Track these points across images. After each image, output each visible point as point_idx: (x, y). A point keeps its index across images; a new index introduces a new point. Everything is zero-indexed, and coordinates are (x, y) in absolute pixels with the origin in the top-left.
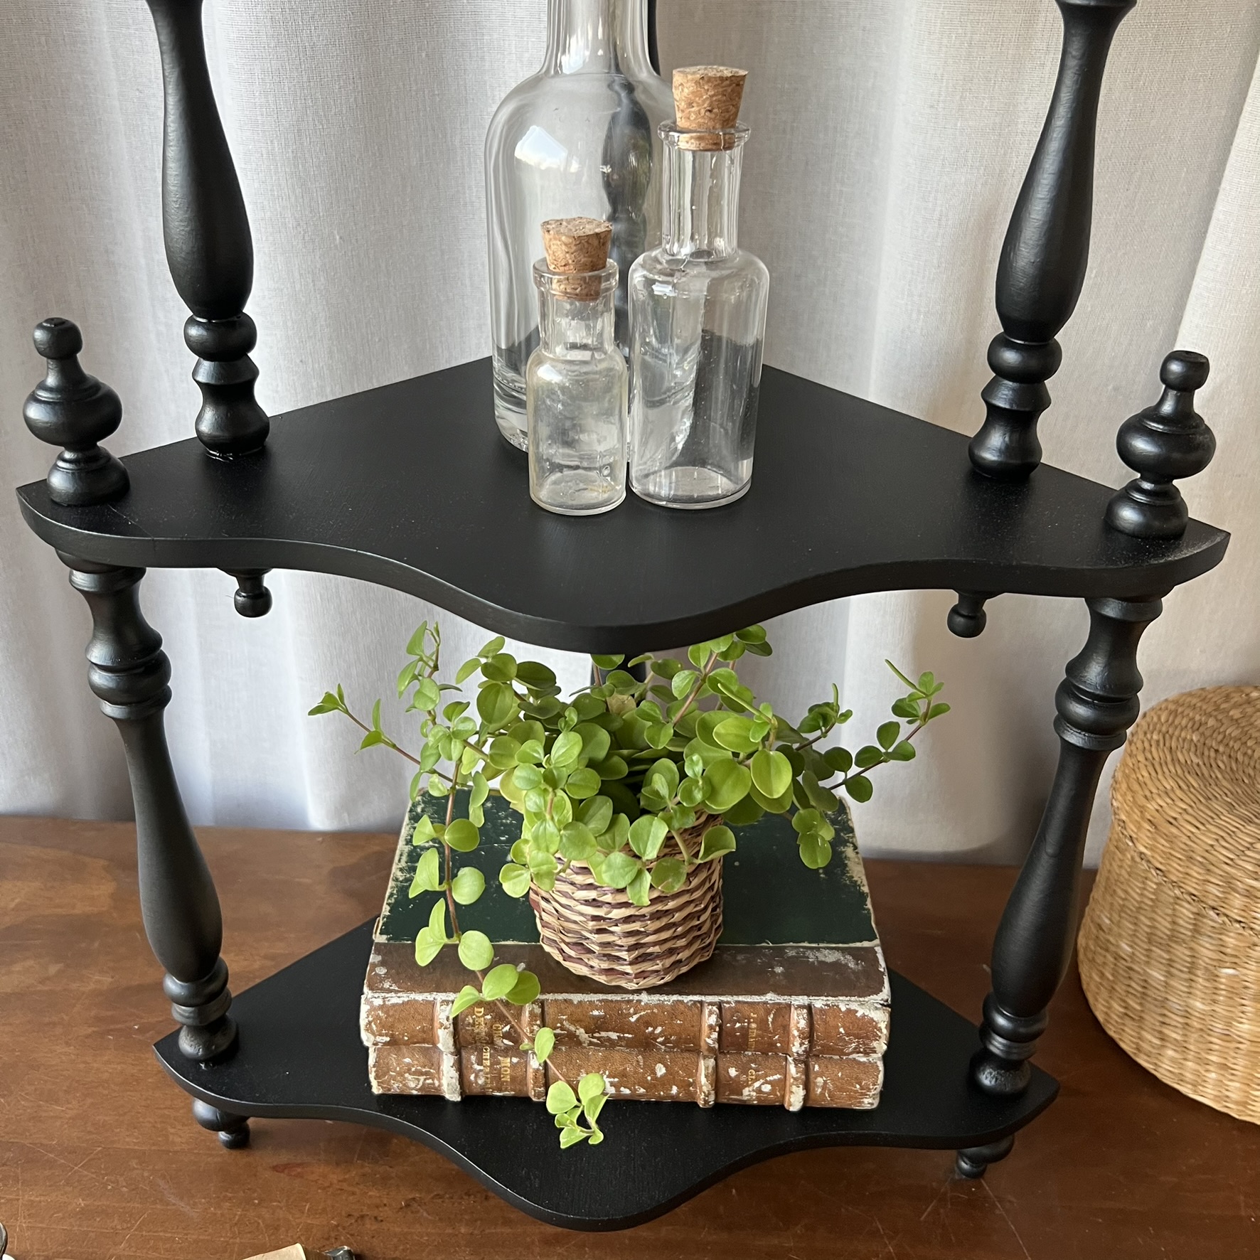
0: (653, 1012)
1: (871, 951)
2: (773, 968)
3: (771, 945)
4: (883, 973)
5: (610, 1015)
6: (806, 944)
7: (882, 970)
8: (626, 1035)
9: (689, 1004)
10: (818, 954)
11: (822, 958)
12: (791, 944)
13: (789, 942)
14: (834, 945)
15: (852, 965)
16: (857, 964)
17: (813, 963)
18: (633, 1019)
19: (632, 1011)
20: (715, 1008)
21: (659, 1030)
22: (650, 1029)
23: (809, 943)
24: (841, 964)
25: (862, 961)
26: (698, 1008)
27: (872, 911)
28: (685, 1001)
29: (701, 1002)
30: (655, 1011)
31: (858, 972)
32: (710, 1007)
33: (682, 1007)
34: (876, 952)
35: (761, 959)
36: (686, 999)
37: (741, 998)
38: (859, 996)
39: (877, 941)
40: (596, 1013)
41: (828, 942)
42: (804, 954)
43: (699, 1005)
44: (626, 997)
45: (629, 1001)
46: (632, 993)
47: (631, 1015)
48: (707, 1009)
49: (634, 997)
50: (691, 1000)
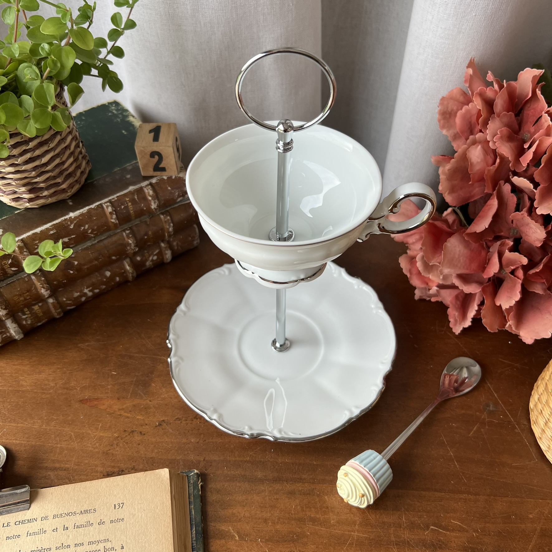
0: (80, 219)
2: (125, 177)
3: (119, 169)
5: (60, 230)
8: (72, 237)
9: (96, 207)
18: (72, 227)
19: (69, 223)
20: (108, 204)
21: (87, 226)
22: (82, 228)
26: (100, 207)
32: (106, 204)
33: (93, 210)
35: (118, 176)
40: (52, 232)
43: (100, 206)
44: (63, 218)
45: (66, 220)
46: (65, 215)
47: (70, 225)
48: (104, 206)
49: (67, 217)
50: (95, 206)
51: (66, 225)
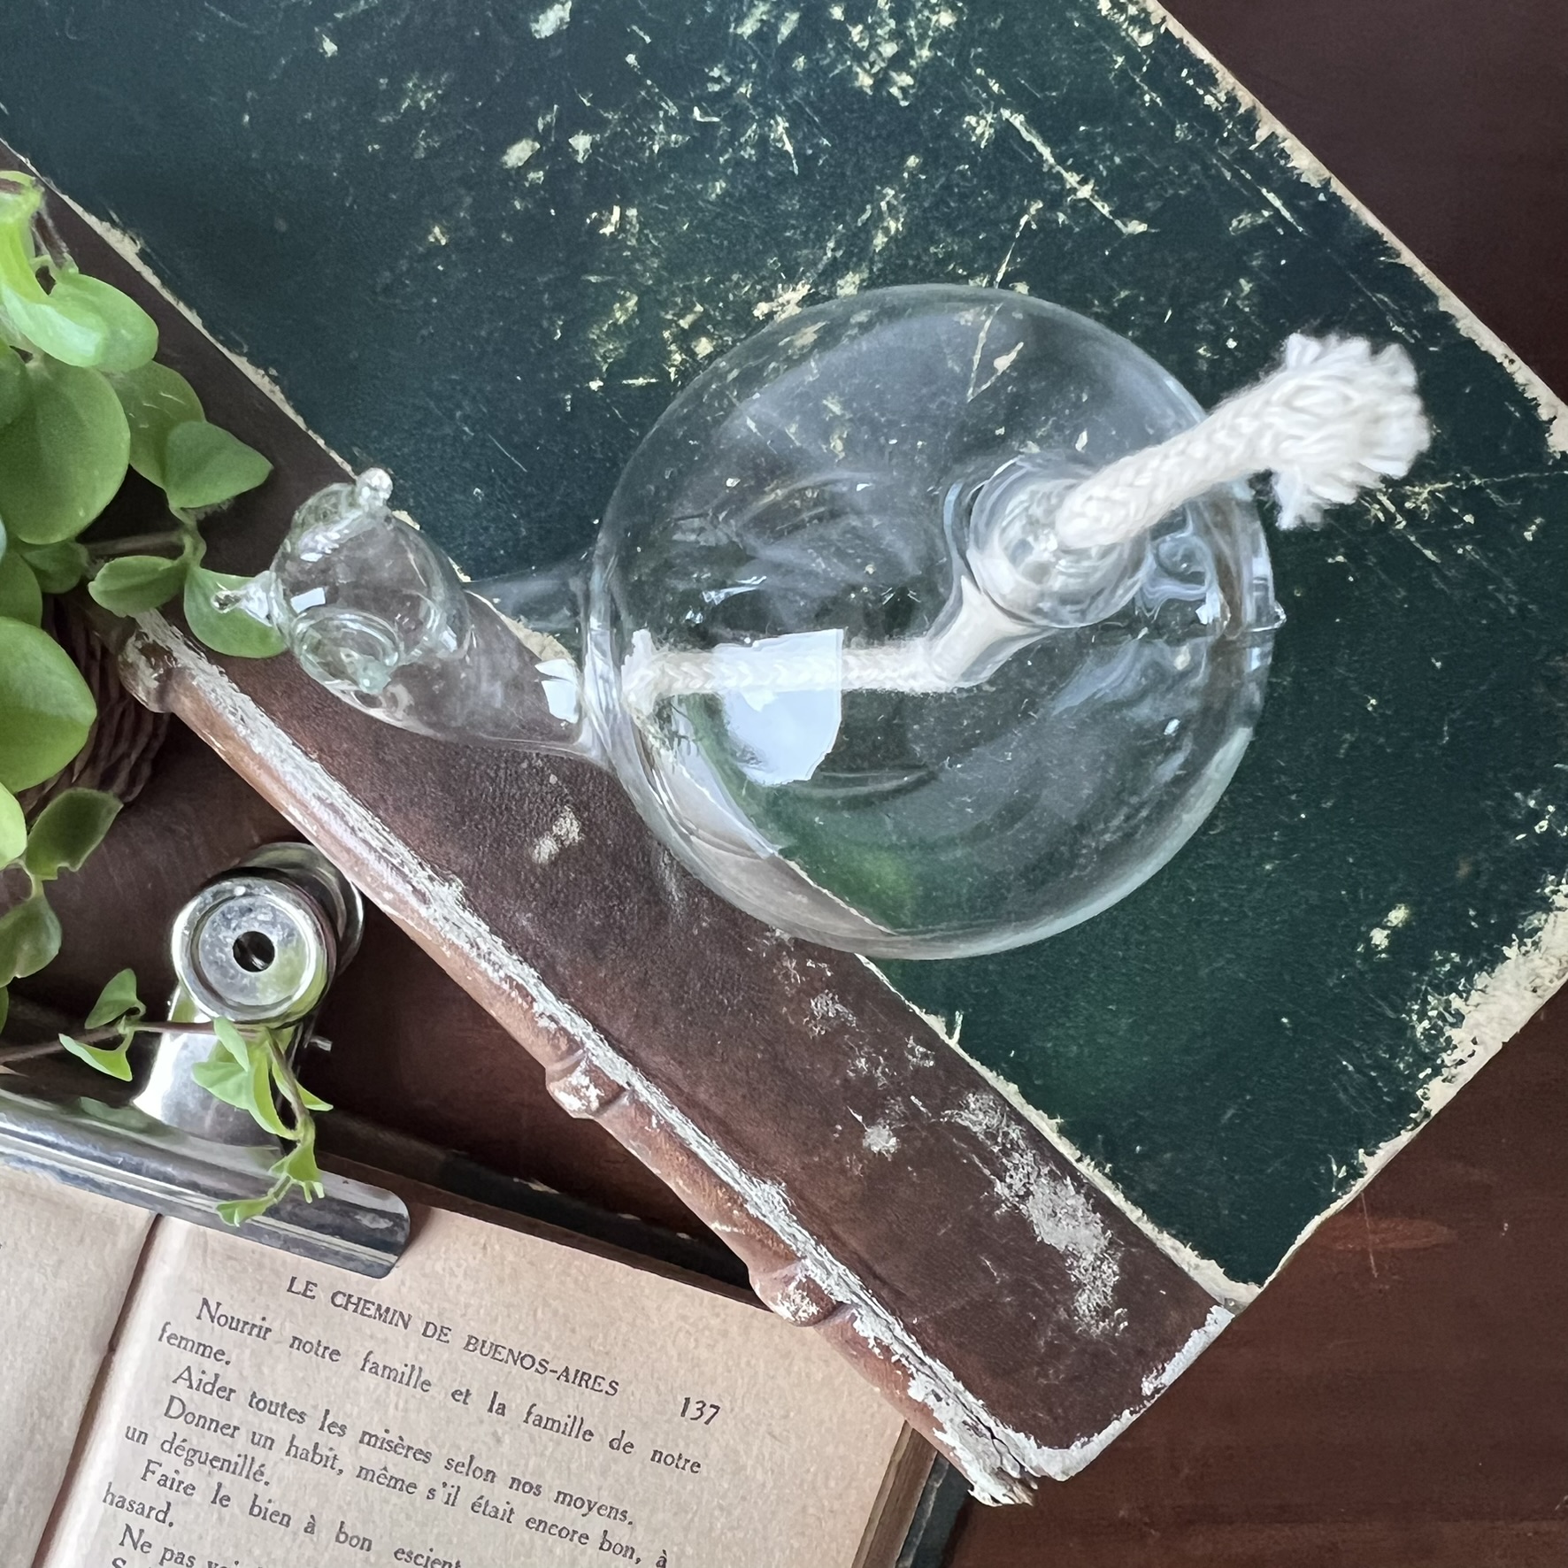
1: (1197, 1303)
2: (871, 1120)
3: (953, 1043)
4: (1138, 1397)
6: (1047, 1126)
7: (1147, 1387)
9: (542, 1023)
10: (1042, 1188)
11: (1034, 1211)
12: (1011, 1091)
13: (1009, 1078)
14: (1117, 1199)
15: (1085, 1302)
16: (1104, 1313)
17: (998, 1201)
23: (1062, 1131)
24: (1062, 1275)
25: (1129, 1317)
27: (1359, 1185)
29: (577, 1048)
31: (1074, 1338)
34: (1200, 1324)
35: (873, 1063)
36: (547, 1002)
37: (688, 1131)
38: (992, 1409)
39: (1247, 1293)
41: (1114, 1177)
42: (1006, 1153)
50: (554, 1019)
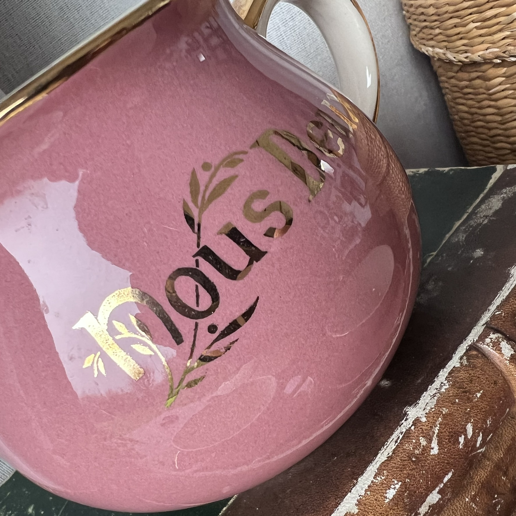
0: (445, 417)
2: (472, 258)
5: (408, 476)
6: (458, 223)
8: (446, 480)
9: (465, 362)
11: (490, 213)
12: (448, 234)
13: (444, 237)
14: (479, 199)
17: (491, 221)
18: (435, 450)
19: (423, 442)
20: (493, 336)
21: (470, 428)
22: (462, 440)
23: (458, 220)
24: (512, 198)
26: (477, 357)
28: (458, 365)
29: (472, 347)
30: (445, 411)
32: (488, 340)
33: (462, 375)
36: (454, 362)
37: (498, 301)
39: (500, 167)
40: (391, 494)
42: (471, 226)
43: (474, 353)
44: (397, 434)
45: (407, 435)
46: (398, 424)
47: (428, 448)
48: (487, 347)
49: (406, 425)
50: (461, 358)
51: (417, 452)
